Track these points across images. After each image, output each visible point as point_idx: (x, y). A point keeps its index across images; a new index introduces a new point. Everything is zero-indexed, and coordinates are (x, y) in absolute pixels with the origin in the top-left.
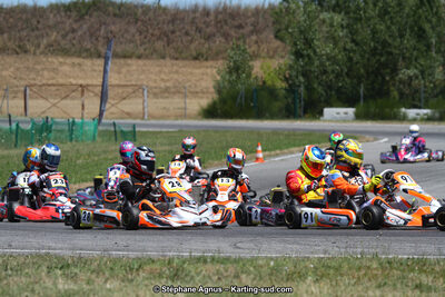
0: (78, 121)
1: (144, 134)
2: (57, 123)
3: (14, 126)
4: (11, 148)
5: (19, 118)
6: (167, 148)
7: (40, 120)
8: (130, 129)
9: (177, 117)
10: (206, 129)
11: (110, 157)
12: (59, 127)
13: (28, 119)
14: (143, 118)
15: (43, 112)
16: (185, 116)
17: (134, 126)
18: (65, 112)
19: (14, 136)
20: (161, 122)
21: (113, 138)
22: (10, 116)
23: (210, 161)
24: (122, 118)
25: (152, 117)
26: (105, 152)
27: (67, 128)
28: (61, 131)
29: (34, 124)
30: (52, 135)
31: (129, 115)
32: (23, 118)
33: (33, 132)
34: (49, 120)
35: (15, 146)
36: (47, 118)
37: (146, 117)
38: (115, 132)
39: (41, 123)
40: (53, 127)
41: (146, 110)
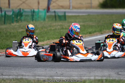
0: (36, 10)
1: (70, 17)
2: (25, 12)
3: (3, 13)
5: (6, 9)
7: (17, 10)
8: (63, 14)
9: (87, 8)
10: (102, 14)
11: (53, 29)
12: (27, 14)
13: (10, 9)
14: (69, 8)
15: (19, 6)
16: (91, 7)
17: (65, 13)
19: (3, 19)
20: (79, 10)
21: (54, 19)
22: (1, 8)
23: (105, 30)
24: (59, 9)
25: (74, 8)
26: (50, 26)
27: (30, 14)
28: (28, 16)
29: (13, 12)
30: (23, 18)
31: (62, 7)
32: (8, 9)
33: (13, 16)
34: (21, 10)
35: (4, 23)
36: (20, 9)
37: (71, 8)
38: (55, 16)
39: (17, 12)
40: (24, 14)
41: (71, 4)
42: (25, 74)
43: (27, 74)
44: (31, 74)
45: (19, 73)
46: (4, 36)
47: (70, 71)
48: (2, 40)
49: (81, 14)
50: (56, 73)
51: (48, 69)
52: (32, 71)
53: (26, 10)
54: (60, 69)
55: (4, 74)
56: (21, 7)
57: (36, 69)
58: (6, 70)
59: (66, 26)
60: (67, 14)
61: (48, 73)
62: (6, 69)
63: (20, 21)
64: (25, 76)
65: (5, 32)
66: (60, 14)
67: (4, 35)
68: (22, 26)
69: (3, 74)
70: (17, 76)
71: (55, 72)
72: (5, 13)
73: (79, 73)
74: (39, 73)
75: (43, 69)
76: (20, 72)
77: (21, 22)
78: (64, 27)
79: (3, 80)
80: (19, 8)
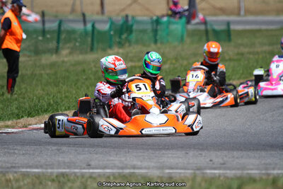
2: (138, 22)
3: (89, 26)
4: (86, 53)
6: (266, 48)
7: (119, 19)
8: (224, 27)
12: (141, 27)
13: (105, 18)
14: (239, 14)
15: (123, 10)
17: (228, 24)
18: (148, 9)
19: (89, 39)
20: (260, 18)
21: (205, 38)
22: (84, 15)
24: (215, 15)
25: (248, 12)
27: (149, 27)
28: (144, 31)
29: (112, 23)
30: (133, 37)
31: (223, 11)
32: (99, 17)
33: (112, 33)
34: (130, 18)
35: (92, 49)
36: (127, 16)
37: (242, 13)
38: (207, 31)
39: (121, 22)
40: (135, 27)
41: (242, 4)
42: (139, 163)
43: (145, 164)
44: (153, 164)
45: (125, 162)
46: (90, 79)
47: (242, 157)
48: (88, 88)
49: (264, 27)
50: (211, 161)
51: (191, 153)
52: (156, 156)
53: (139, 18)
54: (219, 153)
55: (93, 163)
56: (130, 13)
57: (164, 151)
58: (97, 156)
59: (231, 53)
60: (232, 27)
61: (191, 161)
62: (96, 154)
63: (127, 44)
64: (141, 168)
65: (94, 69)
66: (217, 28)
67: (92, 76)
68: (130, 55)
69: (89, 165)
70: (122, 168)
71: (208, 160)
72: (93, 26)
73: (263, 162)
74: (172, 160)
75: (180, 153)
76: (128, 158)
77: (130, 45)
78: (227, 58)
79: (91, 177)
80: (123, 14)
